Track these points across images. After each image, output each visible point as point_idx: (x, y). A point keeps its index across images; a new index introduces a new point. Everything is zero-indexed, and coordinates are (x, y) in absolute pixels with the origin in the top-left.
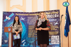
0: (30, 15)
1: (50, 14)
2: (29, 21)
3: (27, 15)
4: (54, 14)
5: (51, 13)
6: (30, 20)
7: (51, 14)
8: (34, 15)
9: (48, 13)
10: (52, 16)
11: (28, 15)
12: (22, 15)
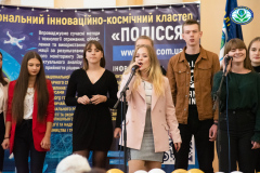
0: (52, 21)
1: (150, 25)
2: (49, 54)
3: (35, 20)
4: (174, 24)
5: (158, 18)
6: (51, 47)
7: (159, 24)
8: (70, 21)
9: (145, 19)
10: (162, 33)
11: (42, 21)
12: (12, 19)
